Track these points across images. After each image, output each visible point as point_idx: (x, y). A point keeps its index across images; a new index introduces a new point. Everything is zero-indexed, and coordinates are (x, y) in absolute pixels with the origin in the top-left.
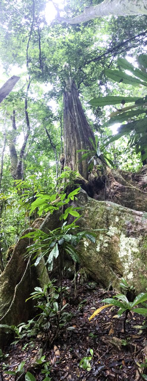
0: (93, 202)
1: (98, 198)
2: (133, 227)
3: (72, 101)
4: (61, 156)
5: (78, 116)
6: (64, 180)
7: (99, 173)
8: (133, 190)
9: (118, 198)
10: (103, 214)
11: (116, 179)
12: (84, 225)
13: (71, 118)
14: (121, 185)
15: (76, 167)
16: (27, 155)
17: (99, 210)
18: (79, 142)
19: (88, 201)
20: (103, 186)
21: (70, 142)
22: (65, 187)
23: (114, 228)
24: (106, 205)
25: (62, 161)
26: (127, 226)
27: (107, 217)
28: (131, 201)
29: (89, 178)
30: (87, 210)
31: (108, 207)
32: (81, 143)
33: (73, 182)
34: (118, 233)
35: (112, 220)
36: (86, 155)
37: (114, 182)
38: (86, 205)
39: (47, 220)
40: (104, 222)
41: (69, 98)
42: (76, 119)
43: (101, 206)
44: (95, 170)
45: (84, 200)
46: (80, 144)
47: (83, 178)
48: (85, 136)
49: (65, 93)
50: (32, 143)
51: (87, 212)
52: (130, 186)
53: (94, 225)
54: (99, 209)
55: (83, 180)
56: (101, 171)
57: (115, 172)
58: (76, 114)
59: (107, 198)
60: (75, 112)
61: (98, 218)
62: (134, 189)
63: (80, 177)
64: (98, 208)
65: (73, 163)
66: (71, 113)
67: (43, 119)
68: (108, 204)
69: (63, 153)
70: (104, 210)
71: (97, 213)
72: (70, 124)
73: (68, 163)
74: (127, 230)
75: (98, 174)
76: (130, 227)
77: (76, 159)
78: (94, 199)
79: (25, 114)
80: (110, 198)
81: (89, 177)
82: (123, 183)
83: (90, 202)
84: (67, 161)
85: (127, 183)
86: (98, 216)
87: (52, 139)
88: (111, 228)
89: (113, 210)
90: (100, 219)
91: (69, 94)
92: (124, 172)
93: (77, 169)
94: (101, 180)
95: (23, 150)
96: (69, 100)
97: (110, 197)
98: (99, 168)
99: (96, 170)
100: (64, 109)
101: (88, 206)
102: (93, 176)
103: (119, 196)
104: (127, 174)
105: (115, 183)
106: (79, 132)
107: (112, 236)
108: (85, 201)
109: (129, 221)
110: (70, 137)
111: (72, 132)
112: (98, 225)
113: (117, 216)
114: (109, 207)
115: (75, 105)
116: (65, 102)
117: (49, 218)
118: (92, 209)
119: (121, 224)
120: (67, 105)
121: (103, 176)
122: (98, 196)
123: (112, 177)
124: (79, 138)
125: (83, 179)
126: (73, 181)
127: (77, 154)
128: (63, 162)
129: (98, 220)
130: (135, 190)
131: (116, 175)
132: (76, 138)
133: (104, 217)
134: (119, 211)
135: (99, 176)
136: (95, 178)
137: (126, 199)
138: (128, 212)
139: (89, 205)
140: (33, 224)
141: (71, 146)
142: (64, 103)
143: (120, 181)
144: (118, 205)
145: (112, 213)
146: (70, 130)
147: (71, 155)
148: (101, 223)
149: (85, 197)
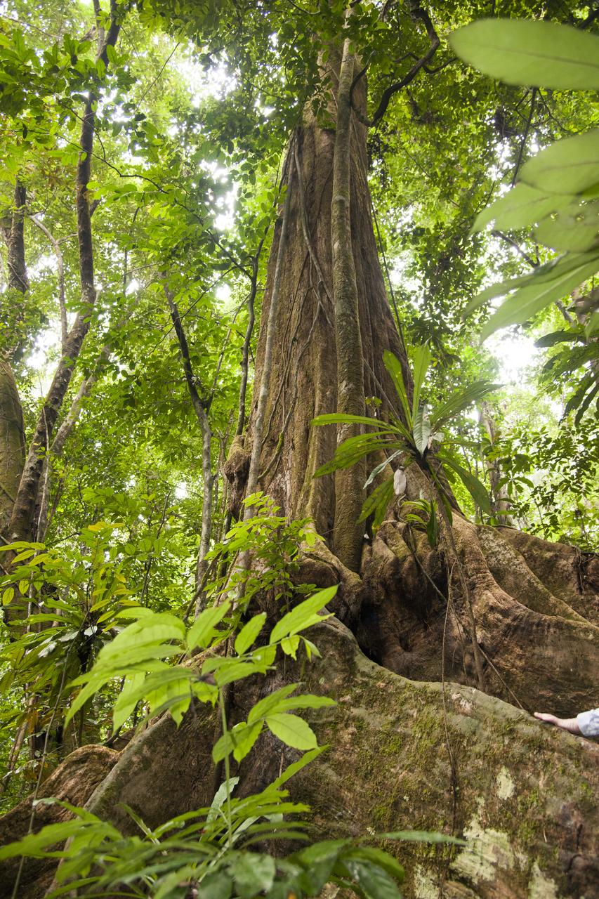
0: (382, 685)
1: (408, 668)
2: (589, 836)
3: (330, 179)
4: (234, 448)
5: (347, 258)
6: (241, 564)
7: (415, 541)
8: (582, 634)
9: (508, 677)
10: (432, 753)
11: (499, 574)
12: (328, 808)
13: (306, 263)
14: (522, 610)
15: (303, 506)
16: (71, 431)
17: (412, 729)
18: (330, 382)
19: (359, 679)
20: (436, 605)
21: (287, 382)
22: (243, 594)
23: (492, 832)
24: (452, 707)
25: (234, 471)
26: (557, 825)
27: (454, 772)
28: (574, 694)
29: (363, 561)
30: (347, 726)
31: (461, 717)
32: (343, 388)
33: (288, 576)
34: (517, 867)
35: (481, 789)
36: (360, 441)
37: (488, 587)
38: (348, 698)
39: (135, 759)
40: (435, 796)
41: (313, 166)
42: (331, 275)
43: (426, 710)
44: (394, 525)
45: (336, 670)
46: (335, 393)
47: (335, 561)
48: (364, 361)
49: (301, 134)
50: (100, 372)
51: (346, 736)
52: (569, 616)
53: (383, 810)
54: (410, 723)
55: (334, 568)
56: (423, 530)
57: (495, 543)
58: (336, 246)
59: (454, 669)
60: (334, 236)
61: (403, 774)
62: (586, 630)
63: (321, 553)
64: (409, 716)
65: (288, 483)
66: (313, 240)
67: (164, 249)
68: (459, 700)
69: (244, 433)
70: (437, 732)
71: (401, 747)
72: (302, 292)
73: (266, 483)
74: (559, 854)
75: (411, 544)
76: (575, 833)
77: (304, 465)
78: (387, 672)
79: (76, 217)
80: (470, 674)
81: (366, 557)
82: (533, 600)
83: (367, 684)
84: (259, 470)
85: (553, 599)
86: (407, 762)
87: (197, 360)
88: (473, 831)
89: (487, 733)
90: (413, 778)
91: (323, 140)
92: (536, 543)
93: (309, 514)
94: (427, 574)
95: (55, 408)
96: (313, 174)
97: (470, 667)
98: (417, 518)
99: (401, 525)
100: (278, 214)
101: (356, 702)
102: (385, 552)
103: (513, 666)
104: (551, 554)
105: (493, 595)
106: (338, 338)
107: (483, 882)
108: (341, 676)
109: (569, 799)
110: (288, 356)
111: (305, 334)
112: (406, 811)
113: (507, 765)
114: (466, 715)
115: (341, 202)
116: (291, 177)
117: (145, 750)
118: (378, 721)
119: (528, 816)
120: (299, 200)
121: (432, 557)
122: (408, 656)
123: (478, 561)
124: (331, 367)
125: (333, 562)
126: (286, 568)
127: (314, 443)
128: (239, 477)
129: (404, 781)
130: (591, 637)
131: (500, 557)
132: (317, 363)
133: (436, 771)
134: (513, 739)
135: (413, 553)
136: (397, 563)
137: (550, 680)
138: (560, 752)
139: (363, 701)
140: (53, 777)
141: (287, 403)
142: (284, 188)
143: (517, 587)
144: (510, 711)
145: (477, 748)
146: (294, 324)
147: (283, 444)
148: (420, 802)
149: (342, 654)
